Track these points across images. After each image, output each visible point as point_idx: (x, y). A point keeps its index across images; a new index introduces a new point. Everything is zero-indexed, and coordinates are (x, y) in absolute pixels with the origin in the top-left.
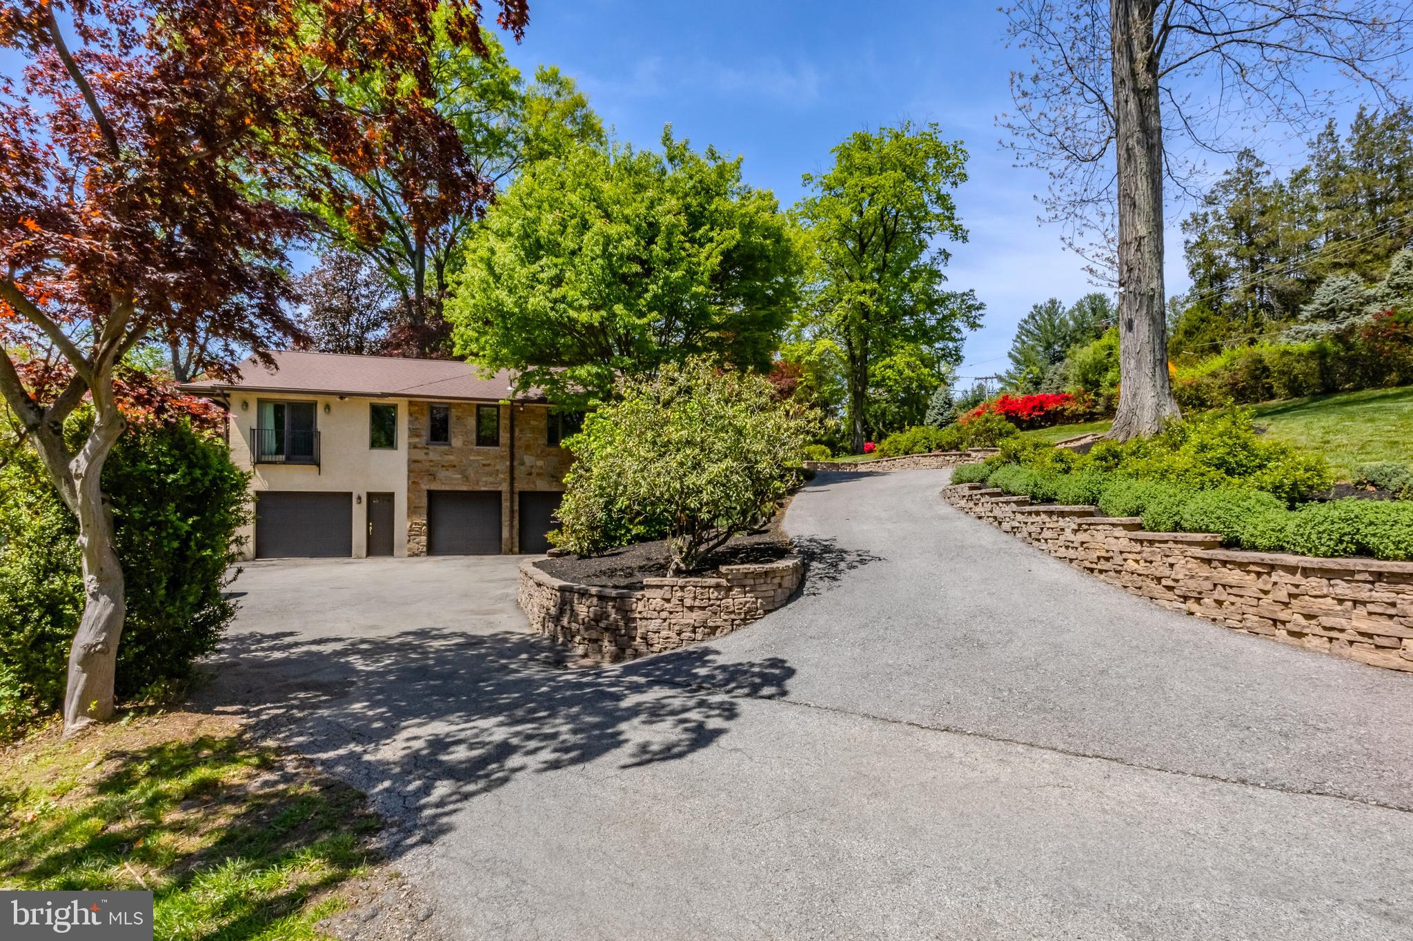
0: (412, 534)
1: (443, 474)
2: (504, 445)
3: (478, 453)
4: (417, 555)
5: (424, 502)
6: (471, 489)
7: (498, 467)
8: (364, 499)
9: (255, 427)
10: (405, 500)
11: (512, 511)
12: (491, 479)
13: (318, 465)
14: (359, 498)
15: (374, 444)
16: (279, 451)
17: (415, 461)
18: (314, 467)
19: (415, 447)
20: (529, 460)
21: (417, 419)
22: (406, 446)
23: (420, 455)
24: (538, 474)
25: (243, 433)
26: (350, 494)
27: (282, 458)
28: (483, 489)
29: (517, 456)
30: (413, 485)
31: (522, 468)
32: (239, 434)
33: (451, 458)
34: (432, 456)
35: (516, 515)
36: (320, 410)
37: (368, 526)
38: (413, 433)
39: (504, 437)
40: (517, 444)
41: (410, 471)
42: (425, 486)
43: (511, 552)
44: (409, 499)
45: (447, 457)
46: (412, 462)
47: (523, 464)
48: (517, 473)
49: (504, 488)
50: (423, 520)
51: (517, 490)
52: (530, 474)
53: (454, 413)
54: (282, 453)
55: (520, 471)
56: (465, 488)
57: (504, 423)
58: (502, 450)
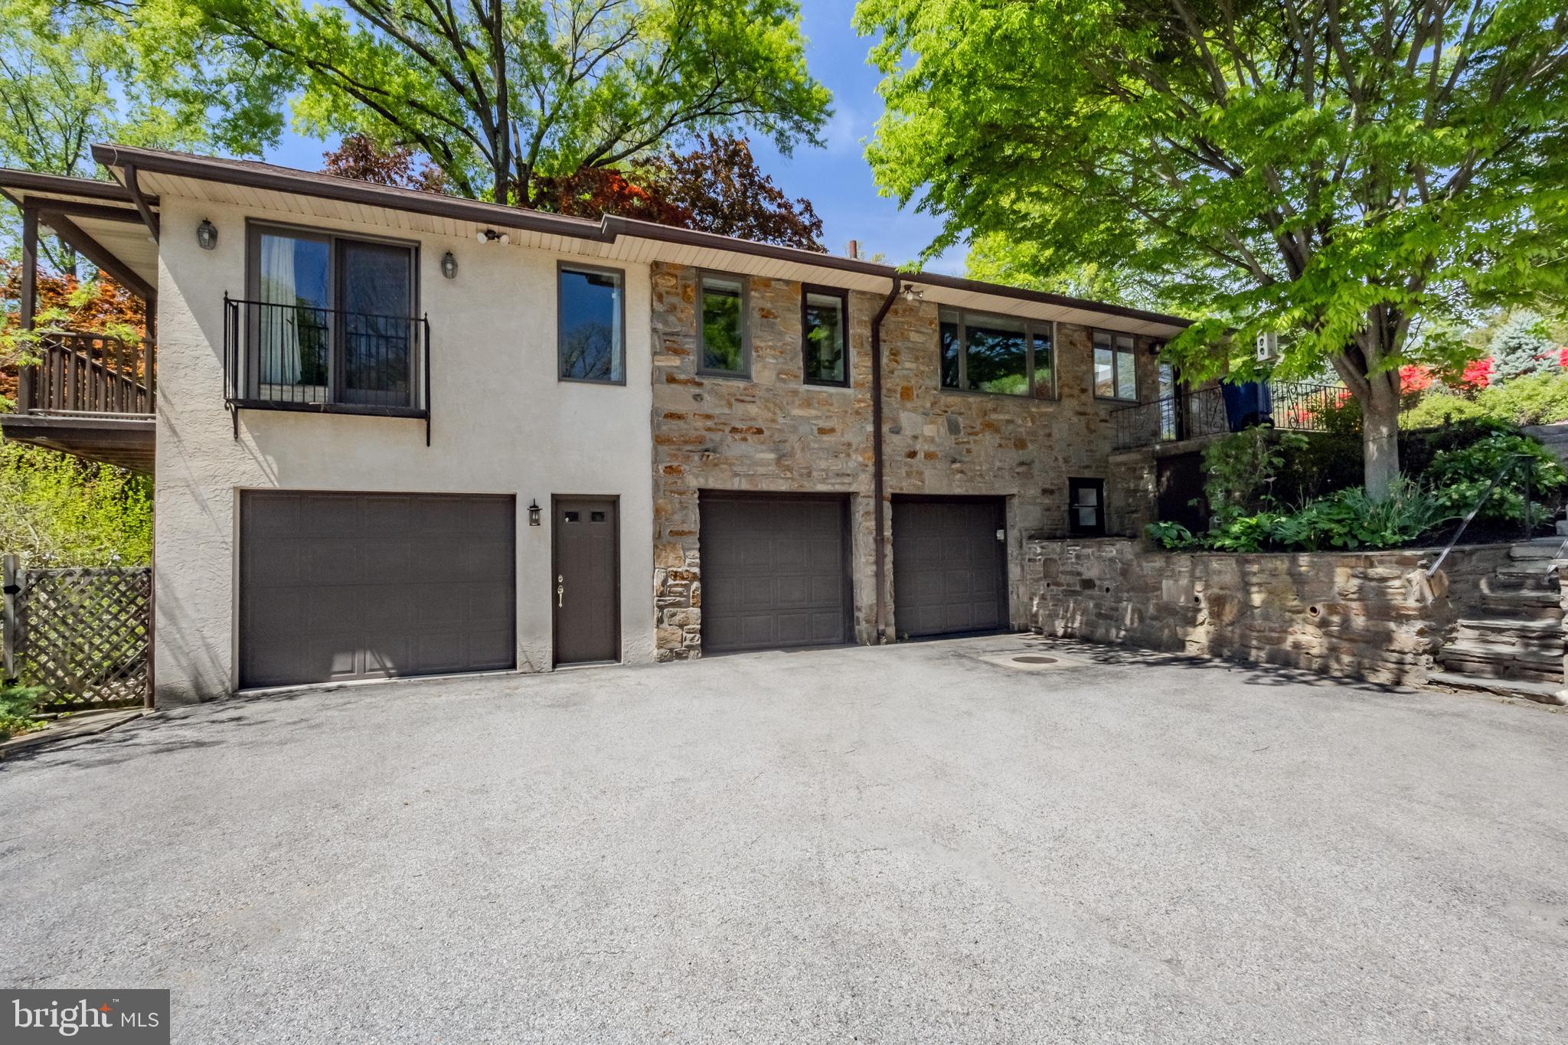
0: (665, 603)
1: (735, 449)
2: (860, 385)
3: (808, 403)
4: (679, 656)
5: (692, 520)
6: (794, 487)
7: (848, 437)
8: (546, 515)
9: (238, 292)
10: (648, 515)
11: (880, 540)
12: (837, 465)
13: (425, 415)
14: (534, 509)
15: (567, 373)
16: (313, 376)
17: (671, 416)
18: (415, 425)
19: (671, 380)
20: (908, 420)
21: (673, 309)
22: (646, 378)
23: (681, 399)
24: (929, 456)
25: (201, 316)
26: (512, 499)
27: (320, 395)
28: (821, 488)
29: (886, 410)
30: (666, 477)
31: (895, 438)
32: (188, 317)
33: (753, 410)
34: (709, 404)
35: (889, 550)
36: (429, 268)
37: (555, 585)
38: (666, 342)
39: (860, 366)
40: (887, 384)
41: (659, 440)
42: (695, 481)
43: (878, 639)
44: (657, 512)
45: (739, 409)
46: (662, 418)
47: (897, 431)
48: (887, 449)
49: (863, 485)
50: (689, 561)
51: (888, 491)
52: (912, 454)
53: (757, 299)
54: (321, 381)
55: (893, 445)
56: (783, 486)
57: (860, 331)
58: (857, 395)
